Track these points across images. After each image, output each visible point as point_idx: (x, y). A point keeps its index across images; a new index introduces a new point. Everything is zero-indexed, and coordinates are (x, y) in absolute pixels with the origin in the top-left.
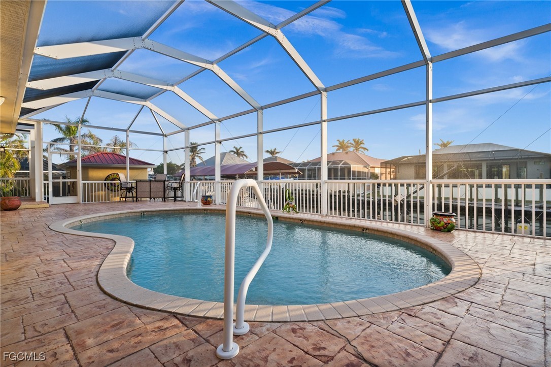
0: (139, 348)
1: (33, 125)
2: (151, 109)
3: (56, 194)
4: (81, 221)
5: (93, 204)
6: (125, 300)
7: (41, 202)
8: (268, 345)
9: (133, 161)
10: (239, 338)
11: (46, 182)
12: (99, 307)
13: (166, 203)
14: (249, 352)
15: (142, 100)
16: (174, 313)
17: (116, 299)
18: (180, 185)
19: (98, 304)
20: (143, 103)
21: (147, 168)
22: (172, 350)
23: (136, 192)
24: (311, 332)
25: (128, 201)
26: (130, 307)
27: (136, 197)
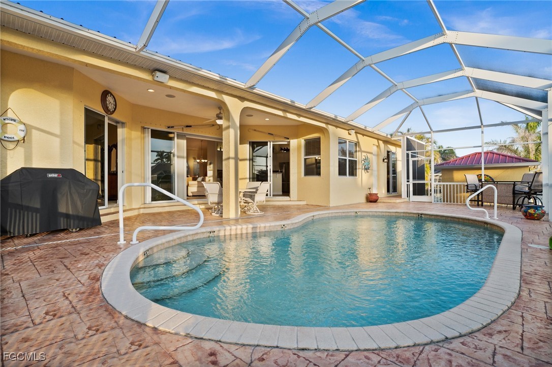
11: (408, 183)
23: (482, 196)
27: (482, 201)
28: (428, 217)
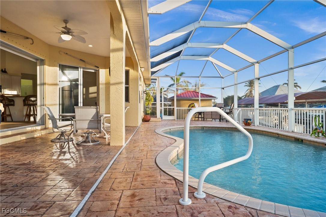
0: (152, 187)
1: (156, 79)
2: (212, 62)
3: (165, 114)
4: (170, 129)
5: (181, 121)
6: (160, 168)
7: (159, 118)
8: (208, 207)
9: (203, 95)
10: (196, 199)
11: (161, 108)
12: (150, 168)
13: (221, 123)
14: (195, 206)
15: (207, 57)
16: (176, 178)
17: (158, 166)
18: (231, 110)
19: (150, 166)
20: (207, 59)
21: (211, 100)
22: (163, 193)
23: (204, 115)
24: (241, 212)
25: (200, 120)
26: (161, 171)
27: (204, 118)
28: (208, 128)
